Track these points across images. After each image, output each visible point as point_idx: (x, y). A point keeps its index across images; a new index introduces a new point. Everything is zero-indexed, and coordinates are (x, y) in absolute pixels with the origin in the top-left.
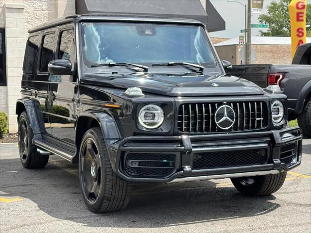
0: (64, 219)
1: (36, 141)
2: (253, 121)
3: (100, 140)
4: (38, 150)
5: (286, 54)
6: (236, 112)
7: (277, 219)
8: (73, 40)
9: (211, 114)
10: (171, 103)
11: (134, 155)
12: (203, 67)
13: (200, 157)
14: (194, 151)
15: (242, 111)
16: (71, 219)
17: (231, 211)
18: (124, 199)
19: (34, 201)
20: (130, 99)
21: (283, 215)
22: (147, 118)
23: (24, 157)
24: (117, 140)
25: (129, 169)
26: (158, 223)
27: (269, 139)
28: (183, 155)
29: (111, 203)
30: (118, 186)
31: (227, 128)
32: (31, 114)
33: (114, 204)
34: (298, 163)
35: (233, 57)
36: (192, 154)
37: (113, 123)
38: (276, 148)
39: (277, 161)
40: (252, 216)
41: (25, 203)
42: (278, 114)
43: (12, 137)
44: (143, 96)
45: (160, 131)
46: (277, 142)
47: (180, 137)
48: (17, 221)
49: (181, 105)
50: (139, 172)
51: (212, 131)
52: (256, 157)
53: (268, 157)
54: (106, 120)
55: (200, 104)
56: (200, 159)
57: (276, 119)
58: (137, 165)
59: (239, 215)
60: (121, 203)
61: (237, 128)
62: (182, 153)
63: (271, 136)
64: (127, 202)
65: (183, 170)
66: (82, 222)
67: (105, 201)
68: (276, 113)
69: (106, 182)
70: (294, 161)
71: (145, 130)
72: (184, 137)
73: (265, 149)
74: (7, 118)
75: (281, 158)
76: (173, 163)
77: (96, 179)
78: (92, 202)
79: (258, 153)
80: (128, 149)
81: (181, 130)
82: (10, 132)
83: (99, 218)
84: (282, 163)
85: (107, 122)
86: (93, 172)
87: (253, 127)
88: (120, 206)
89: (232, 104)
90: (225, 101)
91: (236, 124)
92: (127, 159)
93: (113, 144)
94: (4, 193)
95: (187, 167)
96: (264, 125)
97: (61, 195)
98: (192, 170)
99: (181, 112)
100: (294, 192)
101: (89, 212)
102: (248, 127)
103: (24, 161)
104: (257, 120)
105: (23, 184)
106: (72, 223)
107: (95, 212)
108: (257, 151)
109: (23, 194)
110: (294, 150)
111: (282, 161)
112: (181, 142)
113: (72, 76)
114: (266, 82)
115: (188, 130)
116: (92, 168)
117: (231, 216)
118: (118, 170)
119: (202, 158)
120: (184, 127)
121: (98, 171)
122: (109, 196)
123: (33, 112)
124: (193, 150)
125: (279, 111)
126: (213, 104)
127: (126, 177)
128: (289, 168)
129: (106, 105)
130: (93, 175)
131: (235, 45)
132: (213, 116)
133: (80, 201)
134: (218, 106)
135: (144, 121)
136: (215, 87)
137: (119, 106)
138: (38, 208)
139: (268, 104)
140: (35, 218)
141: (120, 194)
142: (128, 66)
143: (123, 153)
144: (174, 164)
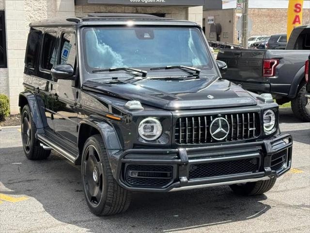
0: (68, 223)
1: (39, 136)
2: (246, 131)
3: (102, 149)
4: (41, 145)
5: (284, 18)
6: (230, 123)
7: (267, 223)
8: (75, 45)
9: (206, 126)
10: (168, 117)
11: (134, 167)
12: (199, 70)
13: (196, 168)
14: (191, 163)
15: (236, 122)
16: (75, 223)
17: (225, 214)
18: (125, 204)
19: (40, 201)
20: (130, 112)
21: (273, 219)
22: (147, 130)
23: (28, 148)
24: (118, 151)
25: (129, 179)
26: (157, 228)
27: (260, 148)
28: (180, 167)
29: (112, 207)
30: (119, 193)
31: (221, 139)
32: (33, 107)
33: (115, 209)
34: (289, 168)
35: (230, 21)
36: (188, 165)
37: (114, 132)
38: (267, 157)
39: (268, 169)
40: (244, 220)
41: (31, 203)
42: (270, 122)
43: (13, 119)
44: (142, 109)
45: (158, 143)
46: (268, 152)
47: (177, 150)
48: (25, 226)
49: (179, 119)
50: (138, 182)
51: (207, 142)
52: (249, 165)
53: (260, 165)
54: (108, 130)
55: (196, 117)
56: (196, 170)
57: (267, 127)
58: (137, 175)
59: (231, 219)
60: (122, 207)
61: (231, 138)
62: (179, 165)
63: (263, 145)
64: (127, 206)
65: (180, 181)
66: (85, 227)
67: (106, 206)
68: (268, 121)
69: (107, 189)
70: (285, 166)
71: (144, 142)
72: (181, 150)
73: (257, 158)
74: (8, 101)
75: (272, 165)
76: (171, 173)
77: (98, 184)
78: (94, 206)
79: (250, 161)
80: (129, 161)
81: (178, 141)
82: (11, 114)
83: (101, 222)
84: (273, 171)
85: (108, 131)
86: (95, 178)
87: (246, 136)
88: (121, 210)
89: (226, 116)
90: (220, 113)
91: (230, 134)
92: (127, 170)
93: (115, 154)
94: (10, 190)
95: (183, 178)
96: (256, 135)
97: (65, 194)
98: (188, 180)
99: (178, 126)
100: (285, 191)
101: (92, 215)
102: (241, 137)
103: (28, 152)
104: (250, 131)
105: (28, 179)
106: (77, 227)
107: (98, 215)
108: (249, 160)
109: (29, 192)
110: (284, 156)
111: (272, 169)
112: (178, 153)
113: (74, 81)
114: (261, 68)
115: (184, 142)
116: (94, 173)
117: (224, 220)
118: (119, 180)
119: (198, 168)
120: (181, 139)
121: (100, 178)
122: (111, 202)
123: (36, 105)
124: (190, 161)
125: (270, 120)
126: (208, 117)
127: (126, 186)
128: (279, 174)
129: (107, 116)
130: (95, 180)
131: (233, 9)
132: (208, 129)
133: (83, 200)
134: (213, 119)
135: (143, 133)
136: (210, 99)
137: (120, 119)
138: (43, 209)
139: (260, 115)
140: (41, 221)
141: (121, 199)
142: (128, 70)
143: (123, 164)
144: (171, 175)
